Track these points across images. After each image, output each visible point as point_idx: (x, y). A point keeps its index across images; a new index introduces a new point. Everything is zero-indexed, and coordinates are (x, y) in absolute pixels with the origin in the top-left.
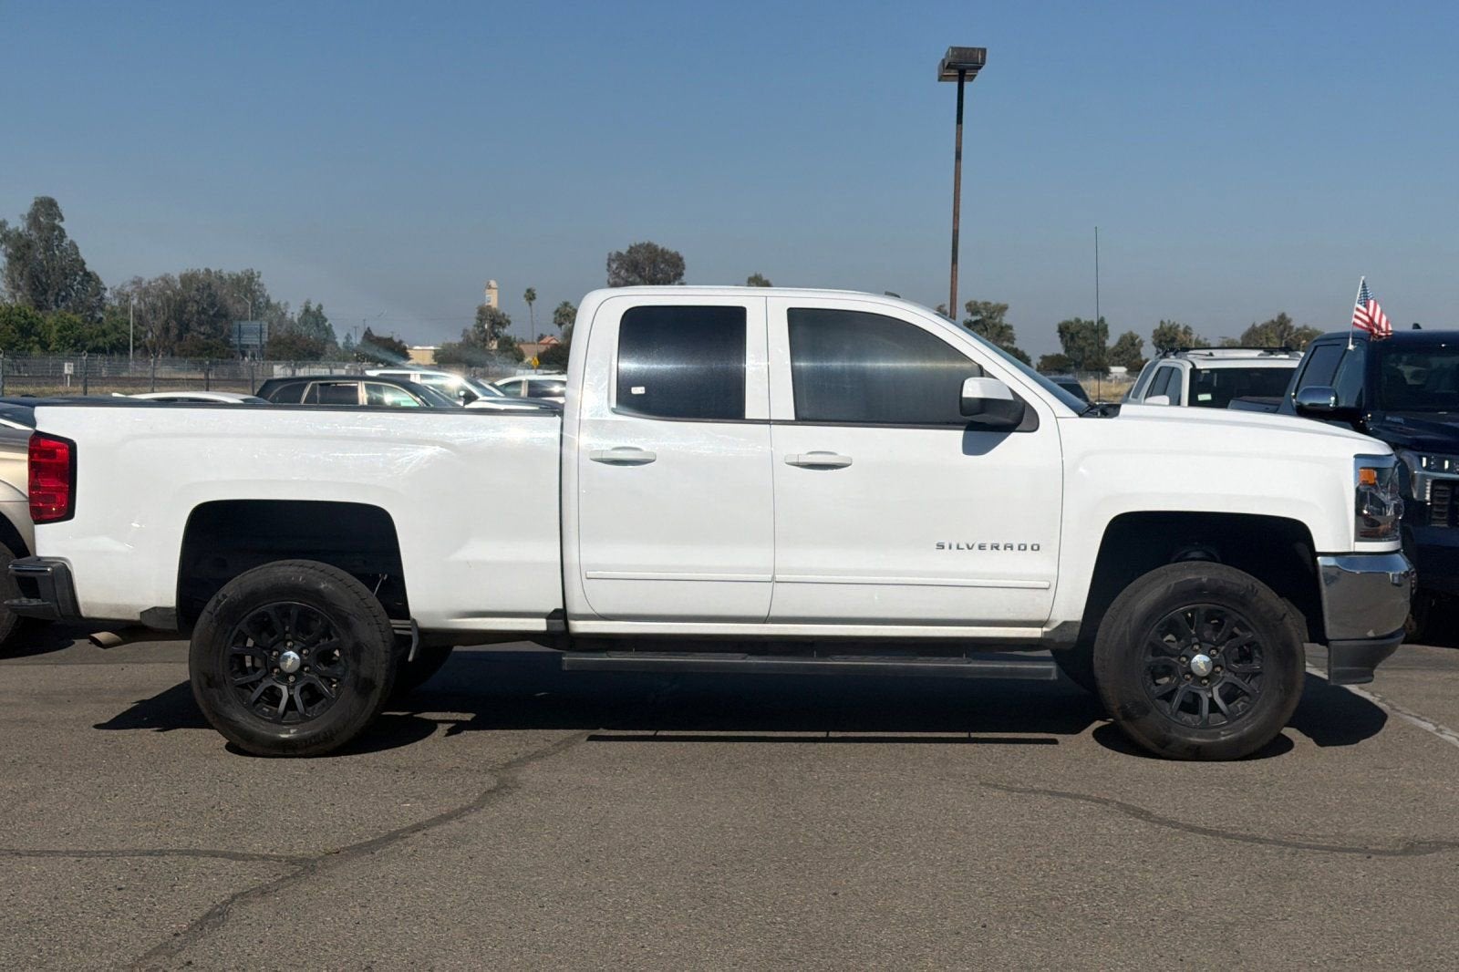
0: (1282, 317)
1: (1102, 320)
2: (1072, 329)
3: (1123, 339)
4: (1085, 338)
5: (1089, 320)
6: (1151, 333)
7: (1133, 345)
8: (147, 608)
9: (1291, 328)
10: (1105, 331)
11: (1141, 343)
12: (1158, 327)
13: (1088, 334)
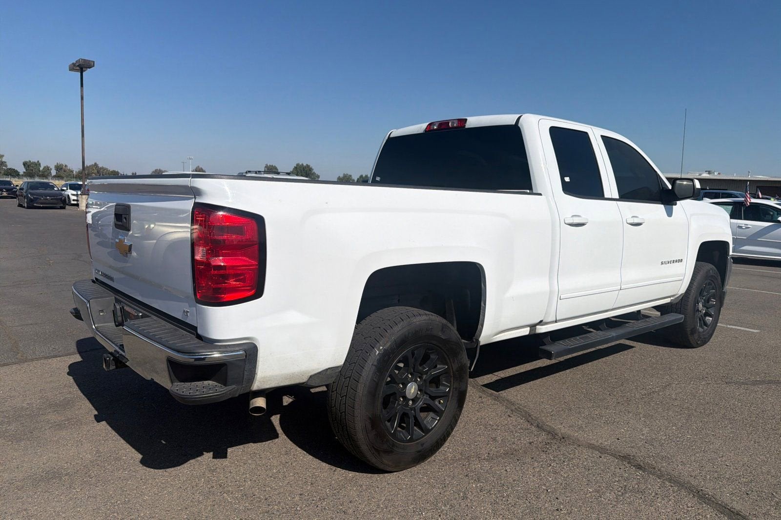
0: (96, 164)
1: (38, 161)
2: (28, 164)
3: (45, 167)
4: (33, 167)
5: (34, 161)
6: (54, 166)
7: (48, 170)
8: (320, 370)
9: (98, 167)
10: (40, 165)
11: (51, 169)
12: (56, 164)
13: (33, 165)
